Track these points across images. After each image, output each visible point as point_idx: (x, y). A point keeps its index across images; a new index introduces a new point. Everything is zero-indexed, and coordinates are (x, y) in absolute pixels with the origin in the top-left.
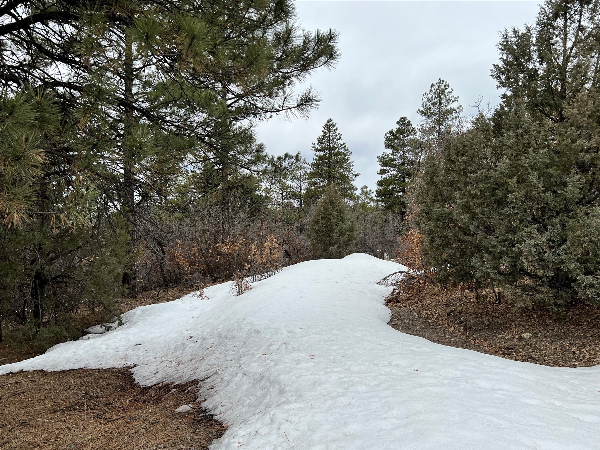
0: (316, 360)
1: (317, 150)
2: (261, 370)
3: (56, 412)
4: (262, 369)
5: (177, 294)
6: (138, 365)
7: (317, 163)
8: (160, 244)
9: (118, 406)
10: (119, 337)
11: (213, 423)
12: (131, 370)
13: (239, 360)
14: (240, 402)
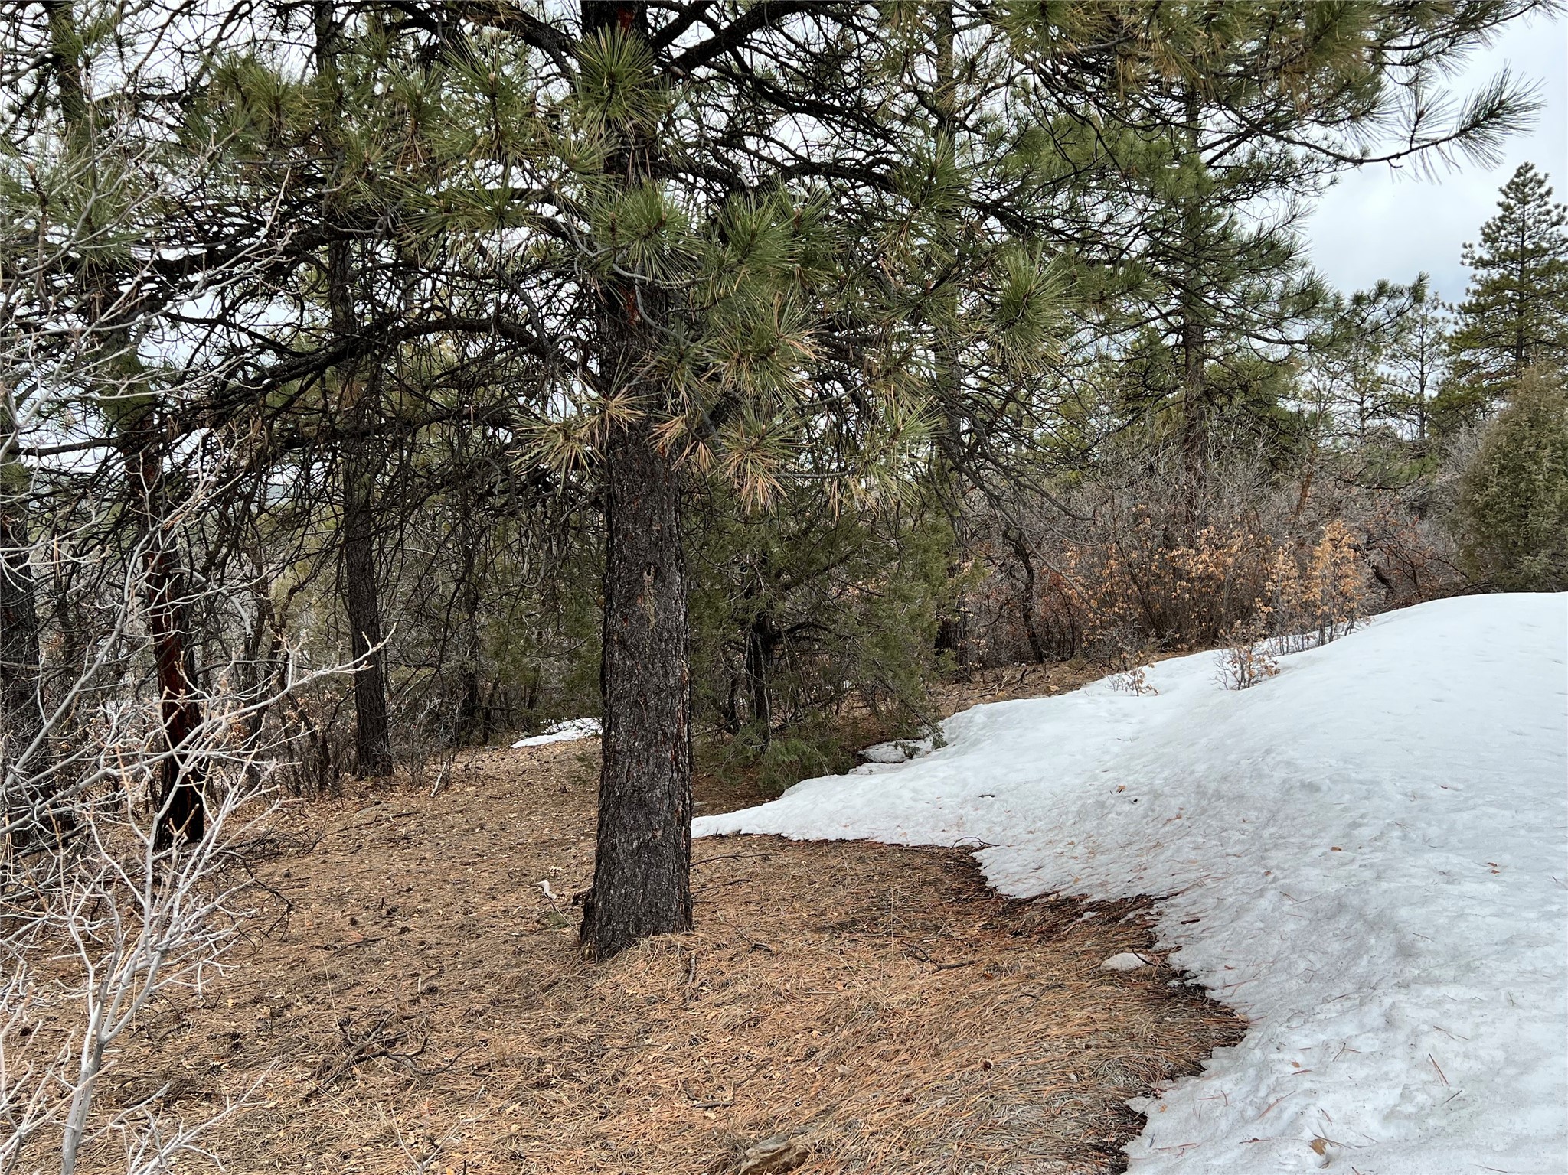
0: (1506, 877)
1: (1482, 263)
2: (1333, 888)
3: (820, 930)
4: (1337, 886)
5: (1070, 679)
6: (990, 846)
7: (1478, 304)
8: (1021, 553)
9: (955, 935)
10: (942, 775)
11: (1207, 1006)
12: (974, 854)
13: (1263, 858)
14: (1279, 965)
